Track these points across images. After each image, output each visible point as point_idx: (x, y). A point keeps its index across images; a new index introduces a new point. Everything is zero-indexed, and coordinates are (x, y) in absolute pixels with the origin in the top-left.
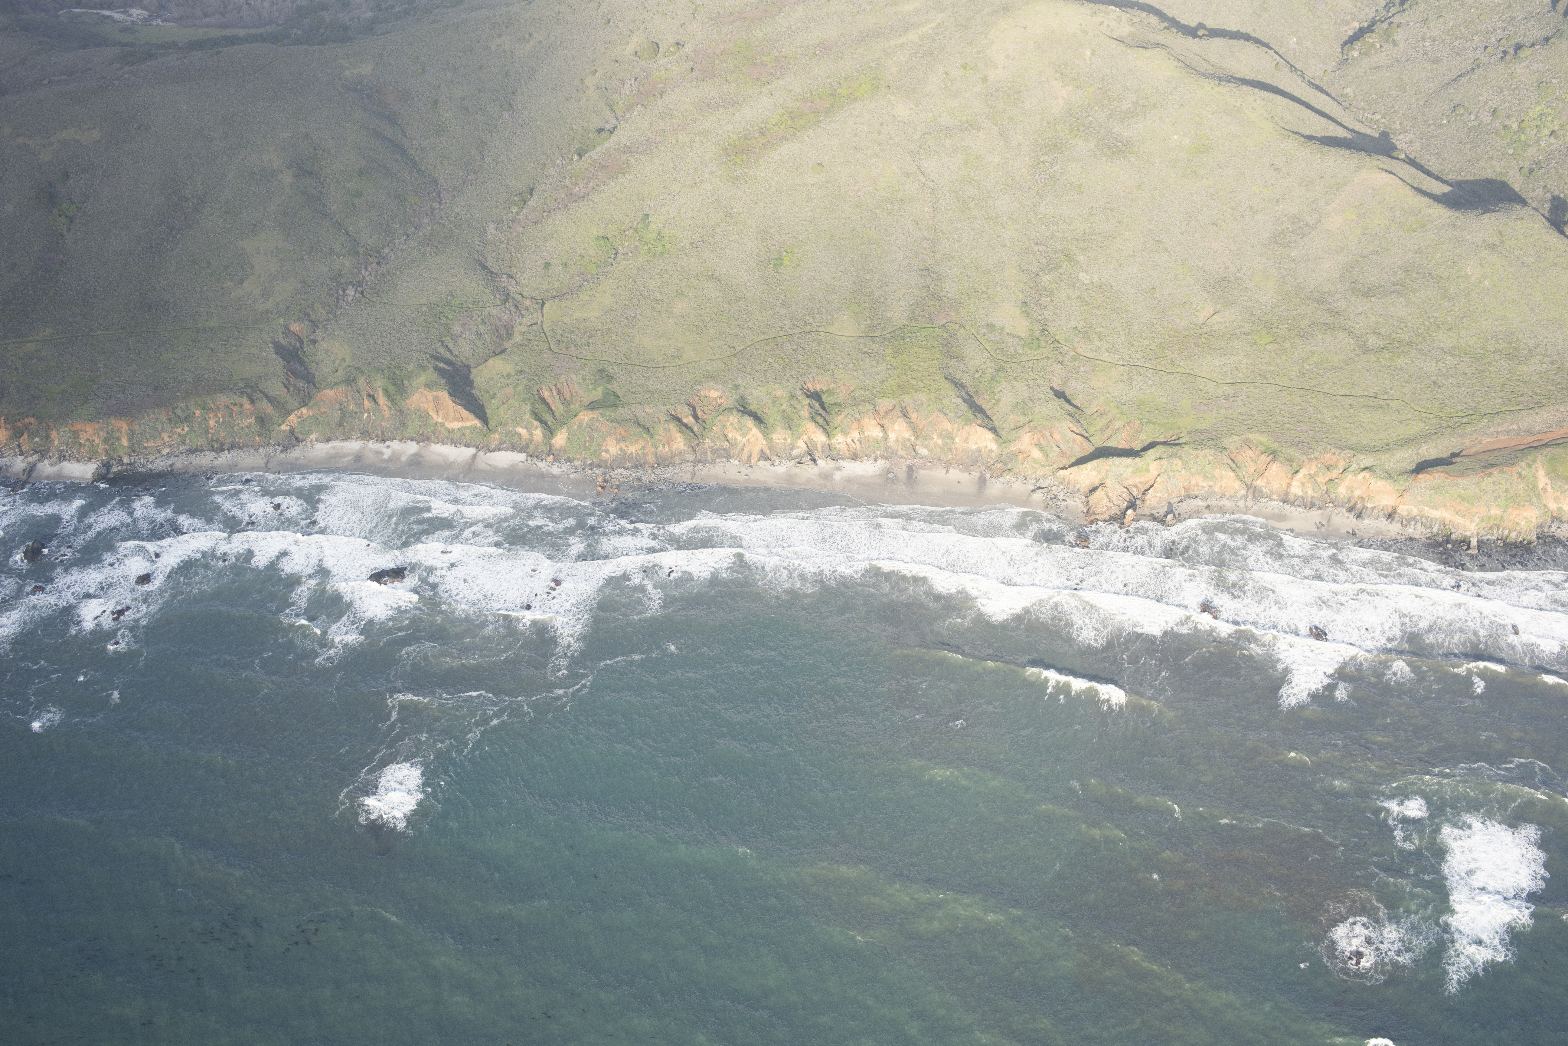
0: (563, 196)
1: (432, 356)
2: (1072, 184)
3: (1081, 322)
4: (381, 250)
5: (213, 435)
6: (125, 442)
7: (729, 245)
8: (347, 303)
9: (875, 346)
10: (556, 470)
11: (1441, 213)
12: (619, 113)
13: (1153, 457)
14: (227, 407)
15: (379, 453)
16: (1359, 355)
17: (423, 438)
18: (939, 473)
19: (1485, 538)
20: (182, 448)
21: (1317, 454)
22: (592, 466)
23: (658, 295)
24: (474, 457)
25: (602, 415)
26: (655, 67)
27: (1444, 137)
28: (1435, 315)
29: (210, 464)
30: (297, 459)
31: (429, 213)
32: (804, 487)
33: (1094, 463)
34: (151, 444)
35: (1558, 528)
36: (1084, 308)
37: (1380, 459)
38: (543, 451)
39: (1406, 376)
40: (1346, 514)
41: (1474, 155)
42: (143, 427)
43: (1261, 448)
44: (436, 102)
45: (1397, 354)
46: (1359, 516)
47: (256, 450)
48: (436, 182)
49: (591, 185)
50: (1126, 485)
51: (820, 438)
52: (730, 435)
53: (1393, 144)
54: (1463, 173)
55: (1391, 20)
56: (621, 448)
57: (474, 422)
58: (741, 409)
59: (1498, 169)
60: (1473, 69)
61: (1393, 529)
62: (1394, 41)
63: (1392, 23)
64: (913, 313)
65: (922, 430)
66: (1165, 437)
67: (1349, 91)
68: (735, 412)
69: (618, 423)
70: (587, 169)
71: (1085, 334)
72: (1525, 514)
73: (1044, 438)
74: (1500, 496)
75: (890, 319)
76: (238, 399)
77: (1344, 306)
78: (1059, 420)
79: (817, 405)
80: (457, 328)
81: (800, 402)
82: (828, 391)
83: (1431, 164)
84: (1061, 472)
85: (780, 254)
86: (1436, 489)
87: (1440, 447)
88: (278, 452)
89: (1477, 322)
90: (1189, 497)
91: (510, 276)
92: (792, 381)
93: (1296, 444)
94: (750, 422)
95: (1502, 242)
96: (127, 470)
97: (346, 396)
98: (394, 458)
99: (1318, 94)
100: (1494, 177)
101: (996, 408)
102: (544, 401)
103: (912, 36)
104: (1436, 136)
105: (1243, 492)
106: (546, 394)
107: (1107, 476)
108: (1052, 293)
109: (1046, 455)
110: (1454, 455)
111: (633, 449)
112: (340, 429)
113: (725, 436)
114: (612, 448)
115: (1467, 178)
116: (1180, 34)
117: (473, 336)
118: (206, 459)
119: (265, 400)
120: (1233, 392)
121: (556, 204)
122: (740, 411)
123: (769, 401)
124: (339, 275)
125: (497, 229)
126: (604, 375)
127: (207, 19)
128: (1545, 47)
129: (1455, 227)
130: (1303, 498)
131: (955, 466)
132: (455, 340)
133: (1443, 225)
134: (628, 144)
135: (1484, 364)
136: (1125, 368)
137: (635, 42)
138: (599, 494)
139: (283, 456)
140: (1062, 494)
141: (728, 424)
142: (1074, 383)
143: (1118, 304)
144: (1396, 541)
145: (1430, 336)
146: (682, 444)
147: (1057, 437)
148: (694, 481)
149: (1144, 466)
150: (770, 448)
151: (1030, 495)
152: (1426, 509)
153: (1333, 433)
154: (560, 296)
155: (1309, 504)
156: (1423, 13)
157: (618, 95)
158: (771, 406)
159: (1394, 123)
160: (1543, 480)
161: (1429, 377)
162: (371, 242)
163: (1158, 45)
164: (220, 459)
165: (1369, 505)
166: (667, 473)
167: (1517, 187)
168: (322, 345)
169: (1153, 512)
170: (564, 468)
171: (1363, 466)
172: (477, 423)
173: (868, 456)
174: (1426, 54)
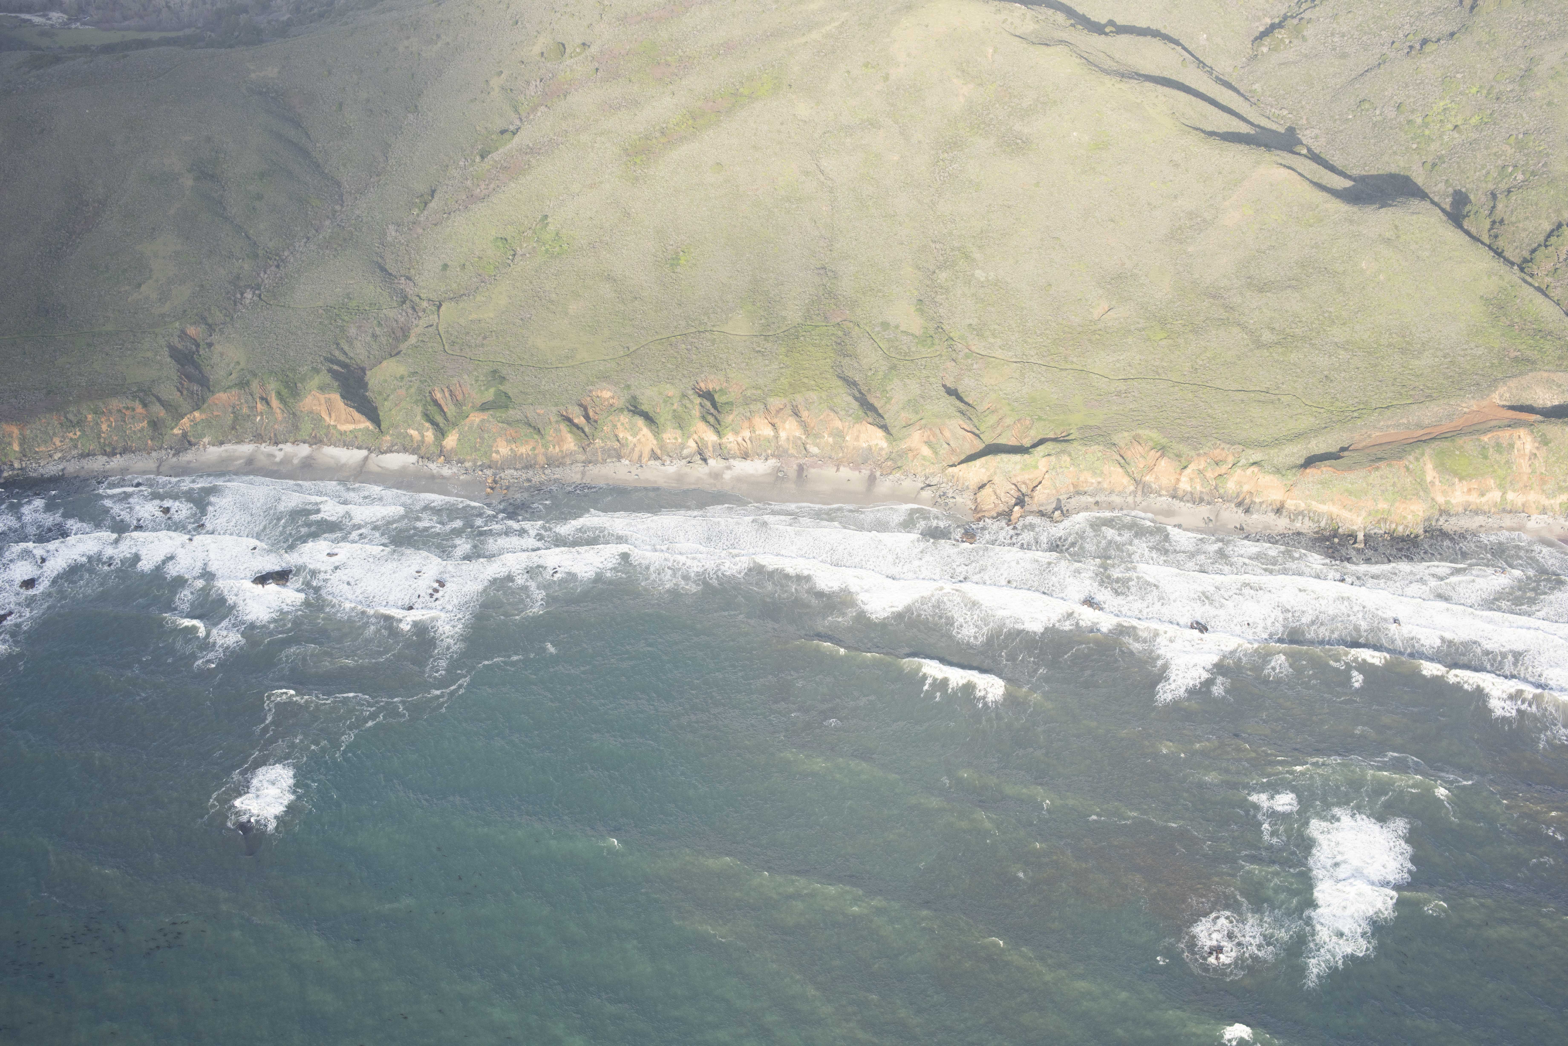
0: (464, 197)
1: (326, 359)
2: (970, 182)
3: (976, 320)
4: (281, 253)
5: (105, 439)
6: (16, 447)
7: (627, 245)
8: (245, 306)
9: (768, 345)
10: (446, 471)
11: (1339, 208)
12: (523, 114)
13: (1042, 454)
14: (119, 411)
15: (271, 456)
16: (1251, 350)
17: (316, 441)
18: (829, 471)
19: (1372, 532)
20: (74, 452)
21: (1206, 449)
22: (482, 467)
23: (554, 295)
24: (366, 459)
25: (493, 416)
26: (561, 67)
27: (1350, 132)
28: (1330, 309)
29: (101, 468)
30: (189, 462)
31: (331, 216)
32: (693, 487)
33: (983, 460)
34: (43, 448)
35: (1447, 521)
36: (979, 305)
37: (1269, 454)
38: (434, 453)
39: (1298, 370)
40: (1235, 509)
41: (1378, 149)
42: (34, 431)
43: (1151, 444)
44: (341, 105)
45: (1290, 349)
46: (1247, 511)
47: (149, 453)
48: (339, 184)
49: (492, 186)
50: (1014, 481)
51: (710, 437)
52: (621, 435)
53: (1299, 139)
54: (1367, 168)
55: (1302, 15)
56: (511, 449)
57: (366, 424)
58: (633, 409)
59: (1402, 164)
60: (1380, 64)
61: (1281, 524)
62: (1303, 37)
63: (1302, 18)
64: (808, 311)
65: (813, 428)
66: (1055, 434)
67: (1257, 86)
68: (626, 413)
69: (509, 424)
70: (488, 170)
71: (979, 331)
72: (1412, 508)
73: (934, 435)
74: (1387, 490)
75: (784, 318)
76: (130, 404)
77: (1239, 301)
78: (950, 417)
79: (708, 404)
80: (352, 331)
81: (692, 402)
82: (721, 390)
83: (1335, 159)
84: (951, 469)
85: (677, 253)
86: (1323, 483)
87: (1330, 442)
88: (171, 456)
89: (1371, 316)
90: (1078, 493)
91: (409, 278)
92: (684, 380)
93: (1185, 439)
94: (640, 422)
95: (1398, 237)
96: (18, 475)
97: (239, 398)
98: (286, 461)
99: (1224, 89)
100: (1397, 172)
101: (888, 406)
102: (436, 403)
103: (815, 35)
104: (1341, 131)
105: (1132, 488)
106: (438, 396)
107: (995, 473)
108: (947, 290)
109: (936, 453)
110: (1343, 449)
111: (523, 450)
112: (233, 432)
113: (616, 436)
114: (503, 449)
115: (1371, 173)
116: (1086, 31)
117: (368, 339)
118: (98, 464)
119: (158, 404)
120: (1125, 388)
121: (457, 206)
122: (631, 411)
123: (661, 401)
124: (238, 278)
125: (397, 231)
126: (497, 377)
127: (127, 23)
128: (1450, 42)
129: (1351, 222)
130: (1191, 493)
131: (846, 464)
132: (350, 343)
133: (1340, 220)
134: (531, 145)
135: (1377, 358)
136: (1018, 365)
137: (542, 43)
138: (488, 495)
139: (175, 459)
140: (951, 491)
141: (619, 425)
142: (966, 380)
143: (1014, 301)
144: (1283, 536)
145: (1325, 330)
146: (573, 444)
147: (947, 434)
148: (584, 481)
149: (1033, 463)
150: (661, 448)
151: (919, 492)
152: (1314, 503)
153: (1223, 428)
154: (457, 298)
155: (1197, 500)
156: (1333, 8)
157: (522, 96)
158: (662, 406)
159: (1301, 118)
160: (1431, 474)
161: (1322, 372)
162: (271, 244)
163: (1061, 42)
164: (112, 463)
165: (1257, 500)
166: (558, 473)
167: (1420, 181)
168: (218, 348)
169: (1041, 508)
170: (455, 470)
171: (1251, 461)
172: (369, 425)
173: (759, 455)
174: (1334, 49)
